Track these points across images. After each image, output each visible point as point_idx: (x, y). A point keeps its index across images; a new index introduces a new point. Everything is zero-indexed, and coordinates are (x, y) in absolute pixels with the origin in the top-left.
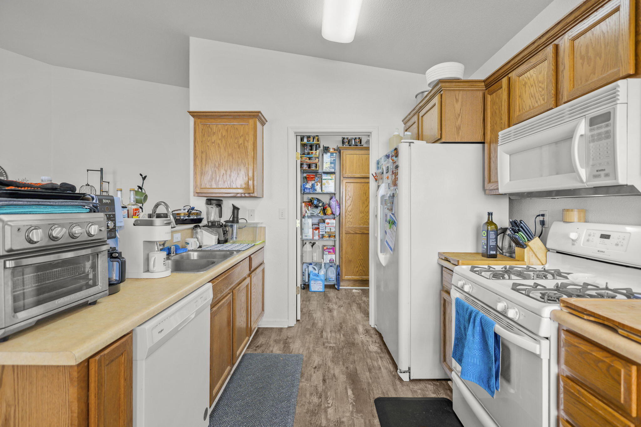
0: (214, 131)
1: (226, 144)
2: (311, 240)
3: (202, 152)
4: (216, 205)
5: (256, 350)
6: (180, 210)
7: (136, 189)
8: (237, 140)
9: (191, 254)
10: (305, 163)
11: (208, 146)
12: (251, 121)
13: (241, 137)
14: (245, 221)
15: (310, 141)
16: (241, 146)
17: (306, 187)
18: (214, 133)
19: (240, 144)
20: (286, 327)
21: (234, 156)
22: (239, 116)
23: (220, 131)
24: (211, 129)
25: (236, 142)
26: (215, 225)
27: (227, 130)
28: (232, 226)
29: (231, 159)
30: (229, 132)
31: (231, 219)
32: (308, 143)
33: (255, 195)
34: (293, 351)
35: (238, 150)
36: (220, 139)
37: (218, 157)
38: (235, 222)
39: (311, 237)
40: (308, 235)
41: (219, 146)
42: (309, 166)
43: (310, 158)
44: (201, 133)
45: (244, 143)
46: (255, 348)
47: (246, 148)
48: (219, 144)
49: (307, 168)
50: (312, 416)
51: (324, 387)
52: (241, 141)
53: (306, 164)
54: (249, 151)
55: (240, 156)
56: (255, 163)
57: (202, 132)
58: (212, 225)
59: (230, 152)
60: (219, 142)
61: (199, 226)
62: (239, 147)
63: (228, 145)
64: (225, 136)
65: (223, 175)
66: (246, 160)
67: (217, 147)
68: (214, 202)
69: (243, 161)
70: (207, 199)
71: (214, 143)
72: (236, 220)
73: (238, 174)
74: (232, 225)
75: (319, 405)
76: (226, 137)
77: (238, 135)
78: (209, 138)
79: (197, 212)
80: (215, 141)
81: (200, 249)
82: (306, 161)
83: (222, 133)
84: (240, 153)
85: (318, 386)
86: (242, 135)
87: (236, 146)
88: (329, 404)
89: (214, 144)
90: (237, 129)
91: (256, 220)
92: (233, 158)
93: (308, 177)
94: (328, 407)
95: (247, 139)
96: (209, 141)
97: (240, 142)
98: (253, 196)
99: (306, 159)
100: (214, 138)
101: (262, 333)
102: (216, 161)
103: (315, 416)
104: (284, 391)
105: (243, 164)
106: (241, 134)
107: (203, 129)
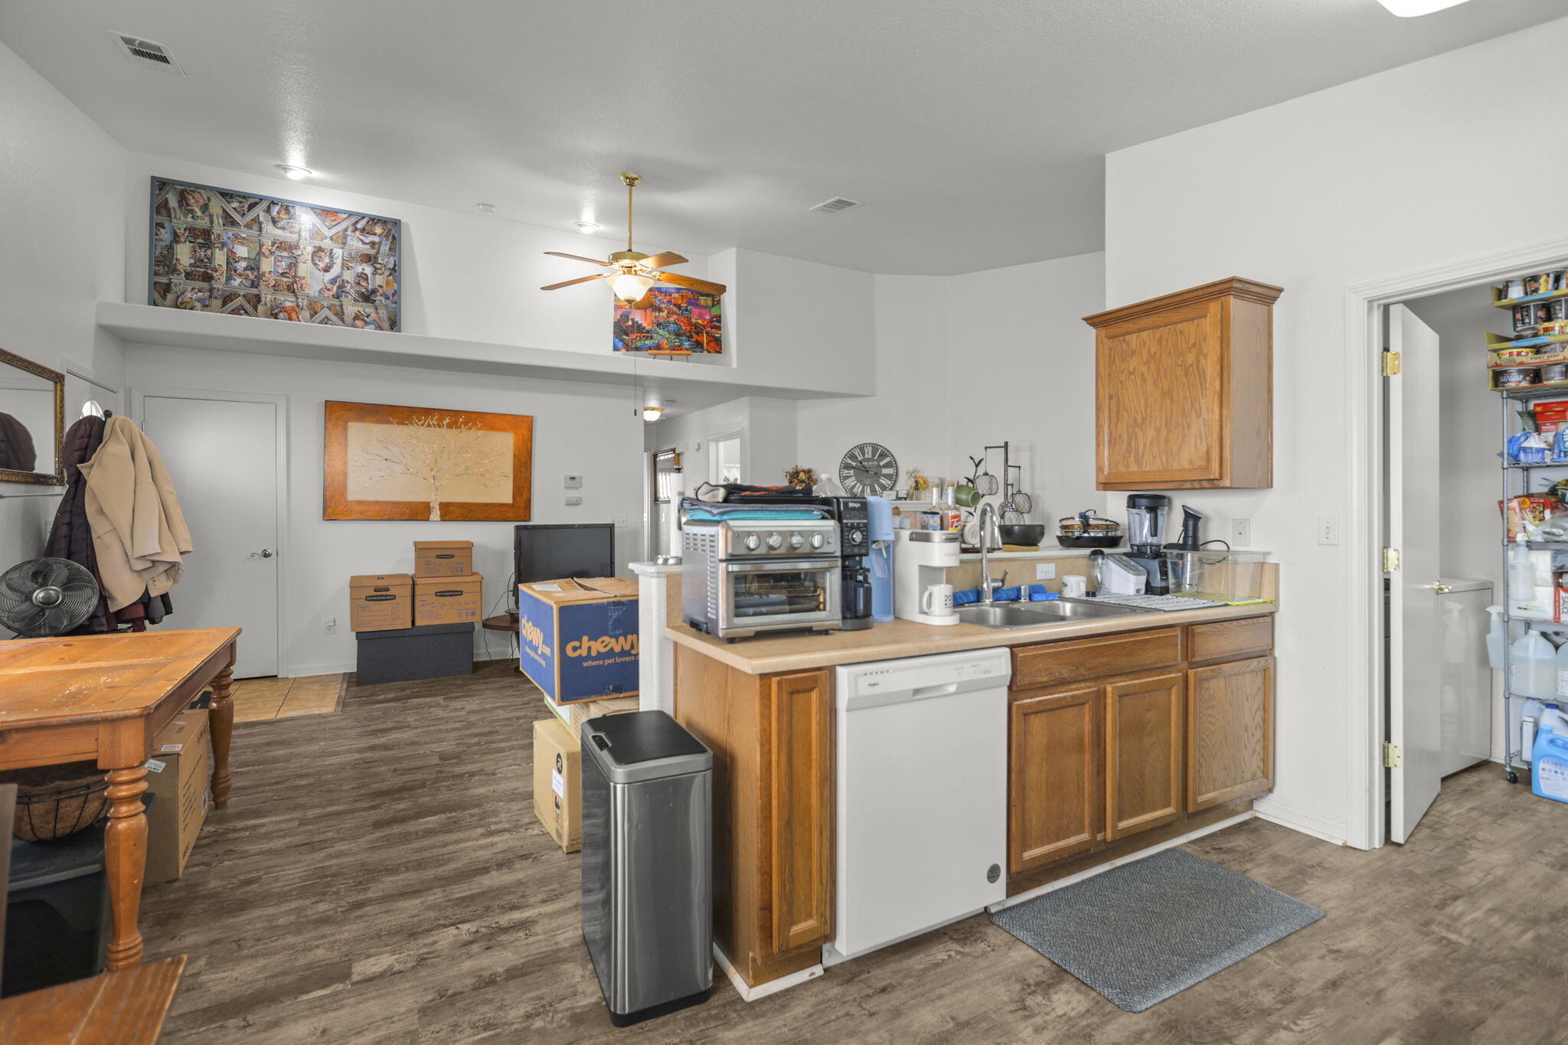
0: (1134, 348)
1: (1158, 371)
2: (1545, 622)
3: (1111, 398)
4: (1146, 508)
5: (1207, 853)
6: (1073, 518)
7: (964, 482)
8: (1181, 359)
9: (1058, 605)
10: (1514, 369)
11: (1121, 382)
12: (1214, 307)
13: (1189, 350)
14: (1223, 547)
15: (1536, 291)
16: (1191, 370)
17: (1525, 445)
18: (1133, 353)
19: (1188, 365)
20: (1340, 843)
21: (1175, 397)
22: (1185, 301)
23: (1144, 346)
24: (1128, 345)
25: (1180, 363)
26: (1146, 553)
27: (1160, 341)
28: (1181, 557)
29: (1168, 401)
30: (1164, 343)
31: (1181, 542)
32: (1530, 298)
33: (1227, 482)
34: (1307, 895)
35: (1184, 380)
36: (1145, 364)
37: (1142, 402)
38: (1189, 547)
39: (1549, 614)
40: (1533, 604)
41: (1143, 380)
42: (1536, 375)
43: (1538, 350)
44: (1107, 357)
45: (1198, 362)
46: (1208, 849)
47: (1202, 373)
48: (1143, 375)
49: (1524, 384)
50: (1228, 1015)
51: (1318, 994)
52: (1190, 359)
53: (1520, 372)
54: (1208, 378)
55: (1188, 394)
56: (1225, 404)
57: (1110, 355)
58: (1138, 553)
59: (1166, 389)
60: (1144, 369)
61: (1102, 553)
62: (1186, 374)
63: (1162, 373)
64: (1155, 353)
65: (1151, 443)
66: (1202, 401)
67: (1139, 382)
68: (1144, 501)
69: (1196, 405)
70: (1130, 496)
71: (1132, 373)
72: (1190, 542)
73: (1184, 436)
74: (1182, 554)
75: (1267, 1012)
76: (1158, 355)
77: (1184, 346)
78: (1123, 366)
79: (1108, 523)
80: (1134, 369)
81: (1091, 599)
82: (1519, 359)
83: (1149, 349)
84: (1189, 388)
85: (1302, 983)
86: (1194, 345)
87: (1179, 373)
88: (1296, 1024)
89: (1132, 377)
90: (1182, 332)
91: (1252, 544)
92: (1172, 400)
93: (1541, 413)
94: (1287, 1028)
95: (1205, 351)
96: (1122, 372)
97: (1189, 362)
98: (1221, 485)
99: (1519, 354)
100: (1133, 363)
101: (1255, 830)
102: (1137, 412)
103: (1234, 1019)
104: (1199, 942)
105: (1196, 412)
106: (1192, 341)
107: (1110, 349)
